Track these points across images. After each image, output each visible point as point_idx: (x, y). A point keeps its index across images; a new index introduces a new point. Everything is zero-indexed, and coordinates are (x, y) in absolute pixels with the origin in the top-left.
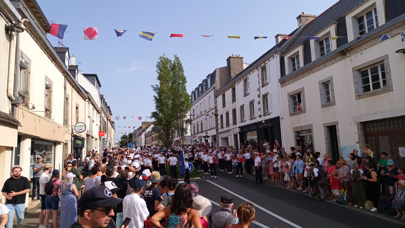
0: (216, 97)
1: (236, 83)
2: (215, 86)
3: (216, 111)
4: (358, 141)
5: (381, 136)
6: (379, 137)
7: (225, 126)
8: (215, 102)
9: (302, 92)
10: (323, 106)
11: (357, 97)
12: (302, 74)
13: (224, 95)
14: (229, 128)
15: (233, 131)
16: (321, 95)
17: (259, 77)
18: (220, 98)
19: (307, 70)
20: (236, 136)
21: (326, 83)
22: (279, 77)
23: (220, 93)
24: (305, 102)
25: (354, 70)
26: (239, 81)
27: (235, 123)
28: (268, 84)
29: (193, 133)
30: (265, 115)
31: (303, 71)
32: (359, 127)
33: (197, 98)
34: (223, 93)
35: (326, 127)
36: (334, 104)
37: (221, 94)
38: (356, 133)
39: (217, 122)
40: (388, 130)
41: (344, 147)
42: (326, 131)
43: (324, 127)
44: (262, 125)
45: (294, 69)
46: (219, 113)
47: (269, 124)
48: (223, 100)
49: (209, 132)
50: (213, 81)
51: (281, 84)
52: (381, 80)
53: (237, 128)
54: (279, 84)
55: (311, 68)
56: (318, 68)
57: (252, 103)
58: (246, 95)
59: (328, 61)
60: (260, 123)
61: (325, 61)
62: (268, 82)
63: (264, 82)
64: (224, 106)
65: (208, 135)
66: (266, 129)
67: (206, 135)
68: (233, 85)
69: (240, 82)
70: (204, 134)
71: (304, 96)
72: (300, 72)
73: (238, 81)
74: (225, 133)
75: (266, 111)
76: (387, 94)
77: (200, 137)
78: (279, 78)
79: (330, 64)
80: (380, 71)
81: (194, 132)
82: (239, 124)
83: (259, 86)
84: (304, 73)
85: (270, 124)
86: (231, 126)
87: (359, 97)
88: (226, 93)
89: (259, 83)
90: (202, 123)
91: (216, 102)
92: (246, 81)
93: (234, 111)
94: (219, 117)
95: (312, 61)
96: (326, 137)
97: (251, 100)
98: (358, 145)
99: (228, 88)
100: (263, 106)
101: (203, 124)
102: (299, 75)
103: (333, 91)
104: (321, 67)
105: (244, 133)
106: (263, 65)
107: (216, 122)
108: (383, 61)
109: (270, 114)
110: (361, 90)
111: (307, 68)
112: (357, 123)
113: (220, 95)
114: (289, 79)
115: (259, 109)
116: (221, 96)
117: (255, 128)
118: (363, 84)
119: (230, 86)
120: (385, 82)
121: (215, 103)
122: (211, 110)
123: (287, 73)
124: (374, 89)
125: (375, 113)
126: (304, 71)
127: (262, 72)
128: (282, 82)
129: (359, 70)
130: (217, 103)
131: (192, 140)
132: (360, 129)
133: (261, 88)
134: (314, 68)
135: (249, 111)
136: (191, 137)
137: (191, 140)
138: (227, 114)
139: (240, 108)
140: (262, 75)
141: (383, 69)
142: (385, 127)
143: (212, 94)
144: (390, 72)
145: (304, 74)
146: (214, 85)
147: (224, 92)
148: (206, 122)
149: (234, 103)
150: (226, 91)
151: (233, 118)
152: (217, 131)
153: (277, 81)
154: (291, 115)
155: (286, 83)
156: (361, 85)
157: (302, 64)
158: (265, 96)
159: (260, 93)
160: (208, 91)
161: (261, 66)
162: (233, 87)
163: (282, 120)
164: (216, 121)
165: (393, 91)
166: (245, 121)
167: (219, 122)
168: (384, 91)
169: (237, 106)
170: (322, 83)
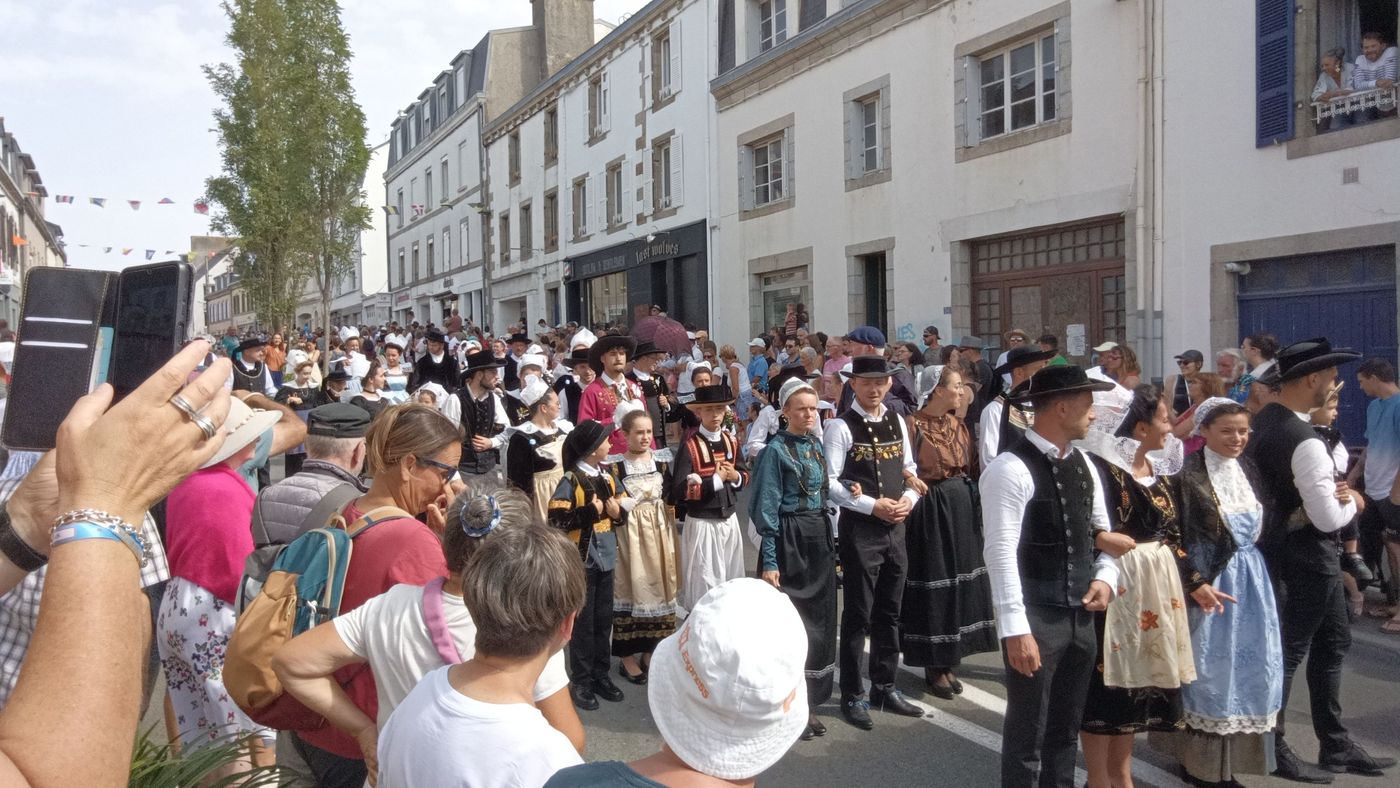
0: (486, 144)
1: (563, 91)
2: (482, 101)
3: (486, 198)
4: (949, 305)
5: (1020, 290)
6: (1014, 291)
7: (515, 254)
8: (481, 162)
9: (786, 130)
10: (852, 184)
11: (962, 151)
12: (792, 62)
13: (515, 138)
14: (531, 264)
15: (545, 275)
16: (847, 142)
17: (642, 69)
18: (501, 149)
19: (808, 48)
20: (553, 292)
21: (867, 102)
22: (714, 73)
23: (500, 130)
24: (793, 169)
25: (961, 53)
26: (572, 84)
27: (552, 244)
28: (672, 99)
29: (396, 284)
30: (656, 215)
31: (794, 51)
32: (957, 258)
33: (413, 144)
34: (511, 127)
35: (856, 256)
36: (885, 176)
37: (503, 132)
38: (946, 279)
39: (489, 241)
40: (1044, 267)
41: (907, 327)
42: (852, 272)
43: (848, 256)
44: (646, 252)
45: (767, 46)
46: (497, 207)
47: (669, 248)
48: (510, 156)
49: (457, 279)
50: (475, 83)
51: (719, 99)
52: (1039, 97)
53: (557, 262)
54: (712, 98)
55: (823, 41)
56: (843, 44)
57: (614, 169)
58: (595, 138)
59: (878, 18)
60: (638, 244)
61: (869, 18)
62: (673, 92)
63: (661, 92)
64: (515, 178)
65: (454, 290)
66: (659, 267)
67: (447, 289)
68: (549, 97)
69: (576, 86)
70: (438, 287)
71: (791, 144)
72: (785, 55)
73: (568, 83)
74: (517, 280)
75: (662, 201)
76: (1050, 143)
77: (424, 297)
78: (713, 77)
79: (884, 30)
80: (1041, 62)
81: (402, 279)
82: (568, 249)
83: (644, 105)
84: (798, 59)
85: (671, 250)
86: (540, 257)
87: (965, 152)
88: (525, 131)
89: (643, 96)
90: (431, 245)
91: (484, 164)
92: (596, 83)
93: (552, 198)
94: (495, 223)
95: (828, 15)
96: (853, 291)
97: (611, 157)
98: (949, 317)
99: (531, 109)
100: (651, 180)
101: (437, 249)
102: (779, 68)
103: (887, 128)
104: (858, 38)
105: (582, 284)
106: (658, 23)
107: (484, 241)
108: (1050, 26)
109: (674, 212)
110: (976, 128)
111: (806, 41)
112: (951, 243)
113: (500, 137)
114: (746, 80)
115: (640, 194)
116: (505, 141)
117: (620, 261)
118: (983, 106)
119: (540, 103)
120: (1049, 102)
121: (482, 169)
122: (468, 195)
123: (741, 58)
124: (1015, 125)
125: (1010, 209)
126: (797, 54)
127: (656, 51)
128: (723, 92)
129: (975, 56)
130: (490, 168)
131: (395, 309)
132: (958, 266)
133: (650, 116)
134: (831, 43)
135: (605, 199)
136: (388, 299)
137: (390, 308)
138: (526, 209)
139: (572, 189)
140: (655, 66)
141: (1048, 55)
142: (1035, 257)
143: (470, 130)
144: (1070, 66)
145: (798, 64)
146: (481, 97)
147: (515, 127)
148: (446, 239)
149: (552, 170)
150: (524, 121)
151: (546, 227)
152: (486, 273)
153: (707, 87)
154: (745, 215)
155: (733, 97)
156: (976, 110)
157: (792, 28)
158: (662, 145)
159: (644, 134)
160: (456, 121)
161: (654, 28)
162: (550, 107)
163: (716, 233)
164: (484, 236)
165: (1070, 131)
166: (588, 238)
167: (496, 240)
168: (1045, 134)
169: (563, 180)
170: (854, 101)
